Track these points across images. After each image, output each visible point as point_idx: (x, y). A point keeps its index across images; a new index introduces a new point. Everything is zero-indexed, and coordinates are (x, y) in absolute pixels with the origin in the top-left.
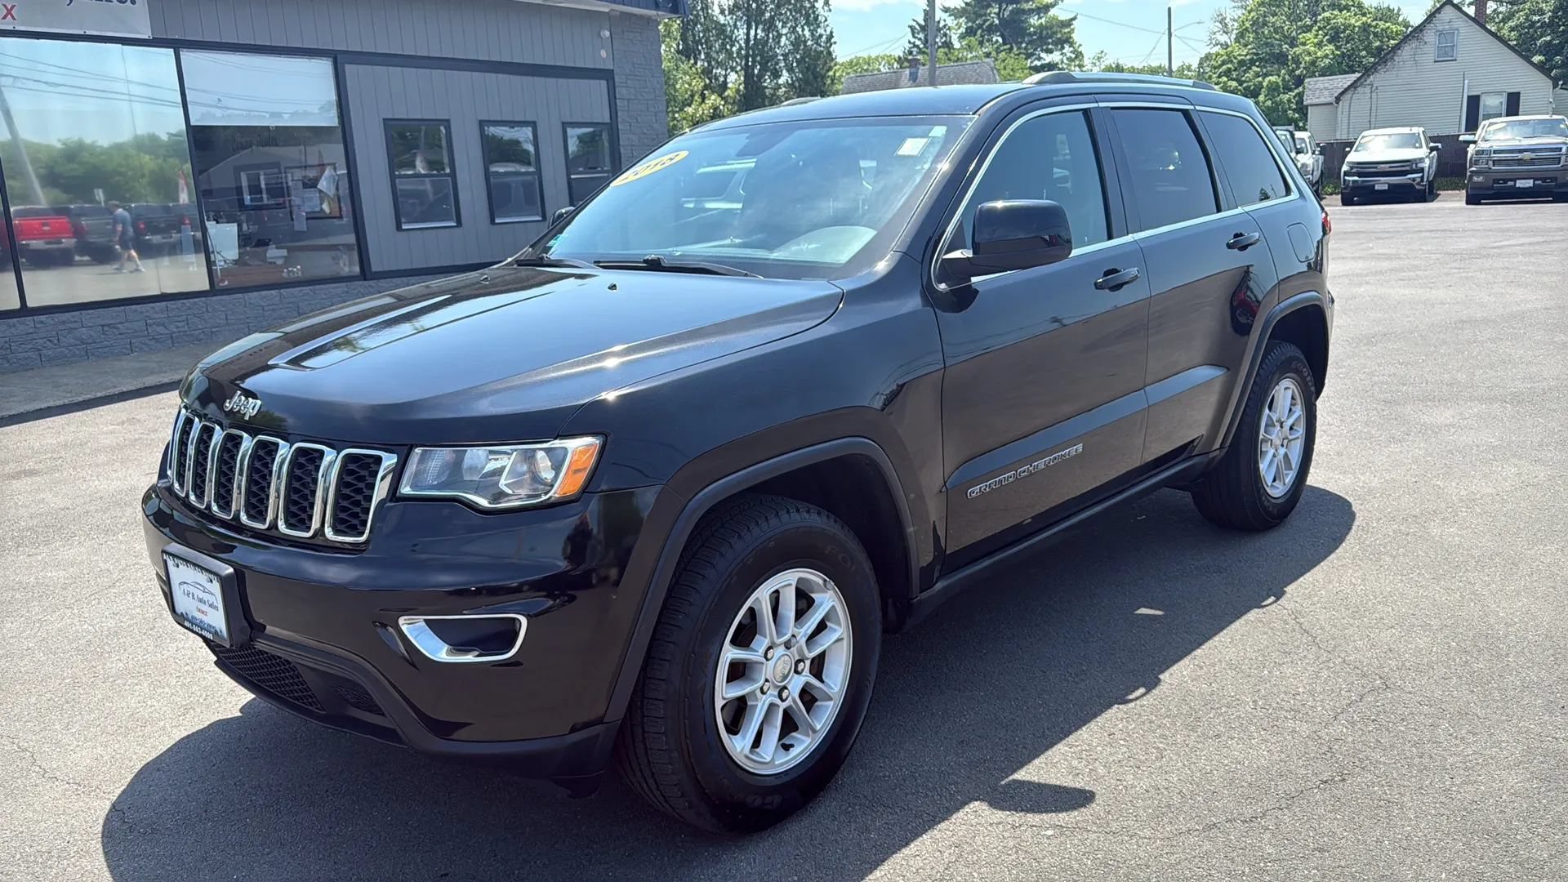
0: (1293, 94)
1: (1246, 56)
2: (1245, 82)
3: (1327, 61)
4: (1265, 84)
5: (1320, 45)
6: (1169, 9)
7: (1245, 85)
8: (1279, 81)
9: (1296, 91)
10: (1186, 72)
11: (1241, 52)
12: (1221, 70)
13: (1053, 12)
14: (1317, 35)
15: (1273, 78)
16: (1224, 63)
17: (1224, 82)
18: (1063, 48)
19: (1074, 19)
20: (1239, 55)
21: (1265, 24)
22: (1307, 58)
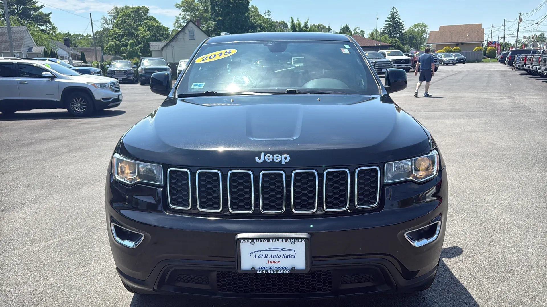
0: (139, 47)
1: (120, 33)
2: (122, 42)
3: (149, 37)
4: (129, 43)
5: (145, 31)
6: (90, 14)
7: (122, 43)
8: (133, 42)
9: (139, 46)
10: (89, 37)
11: (119, 31)
12: (112, 37)
13: (41, 10)
14: (143, 28)
15: (132, 41)
16: (113, 34)
17: (115, 41)
18: (47, 24)
19: (50, 13)
20: (118, 32)
21: (125, 22)
22: (142, 35)
